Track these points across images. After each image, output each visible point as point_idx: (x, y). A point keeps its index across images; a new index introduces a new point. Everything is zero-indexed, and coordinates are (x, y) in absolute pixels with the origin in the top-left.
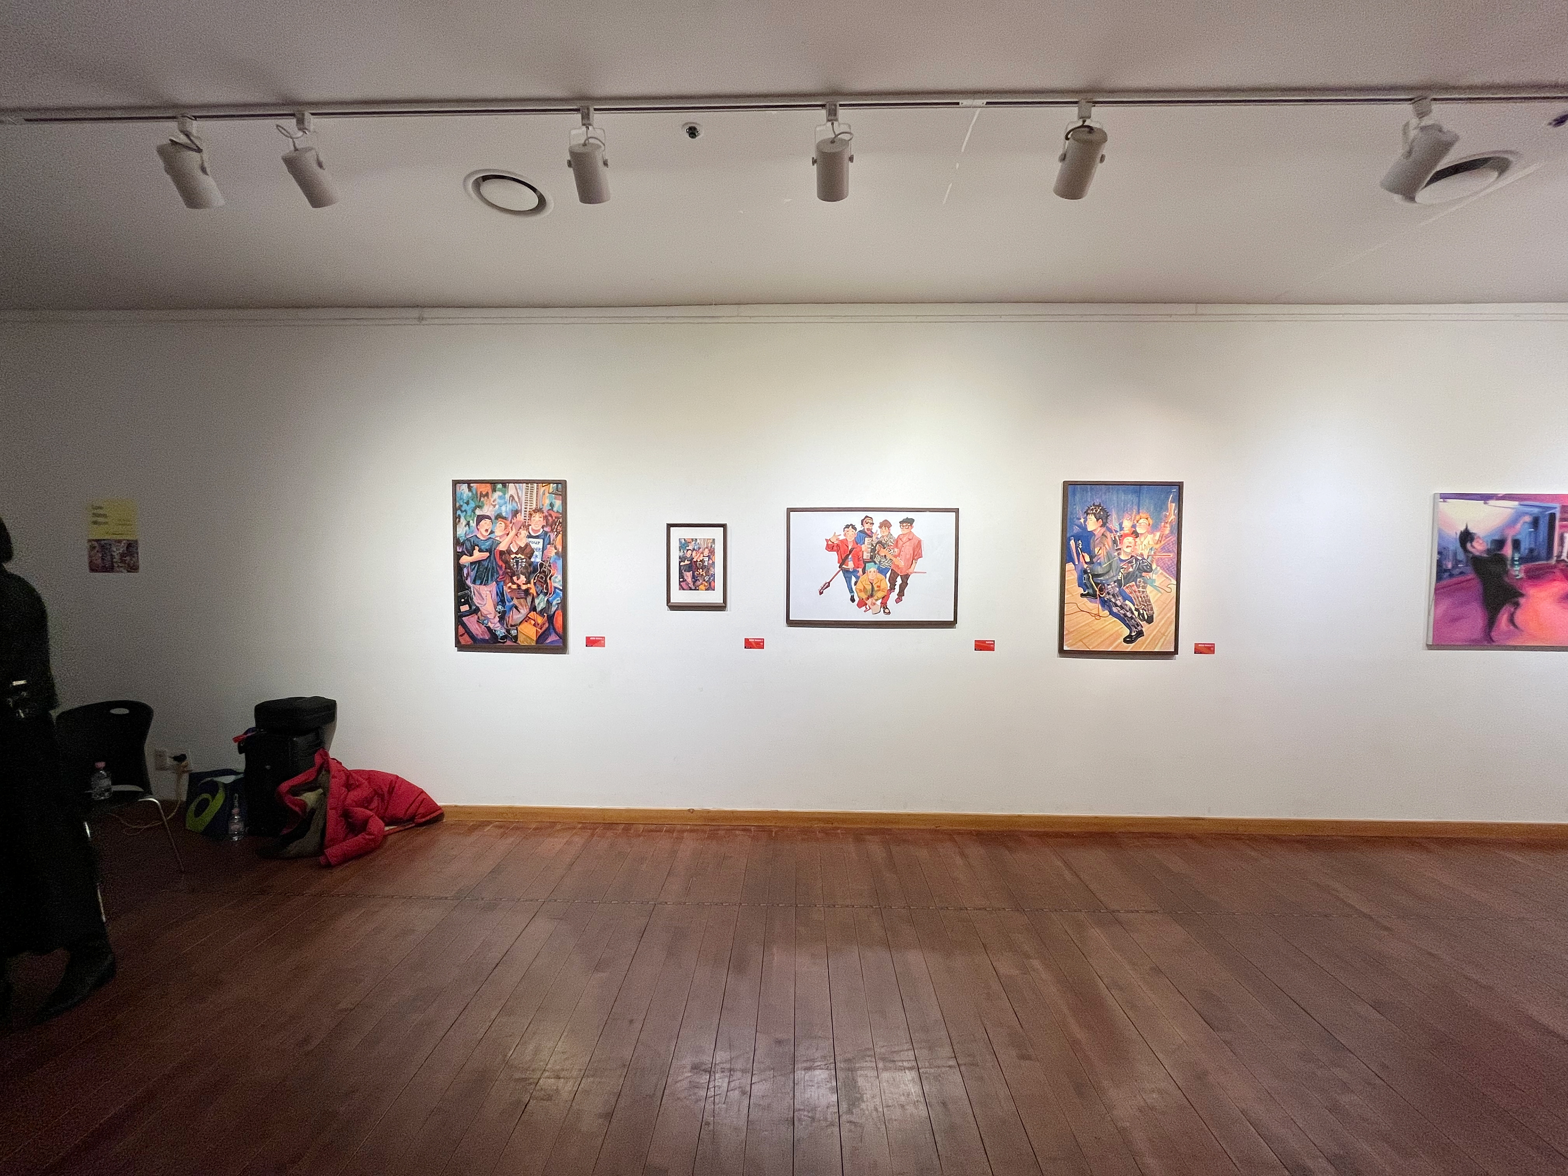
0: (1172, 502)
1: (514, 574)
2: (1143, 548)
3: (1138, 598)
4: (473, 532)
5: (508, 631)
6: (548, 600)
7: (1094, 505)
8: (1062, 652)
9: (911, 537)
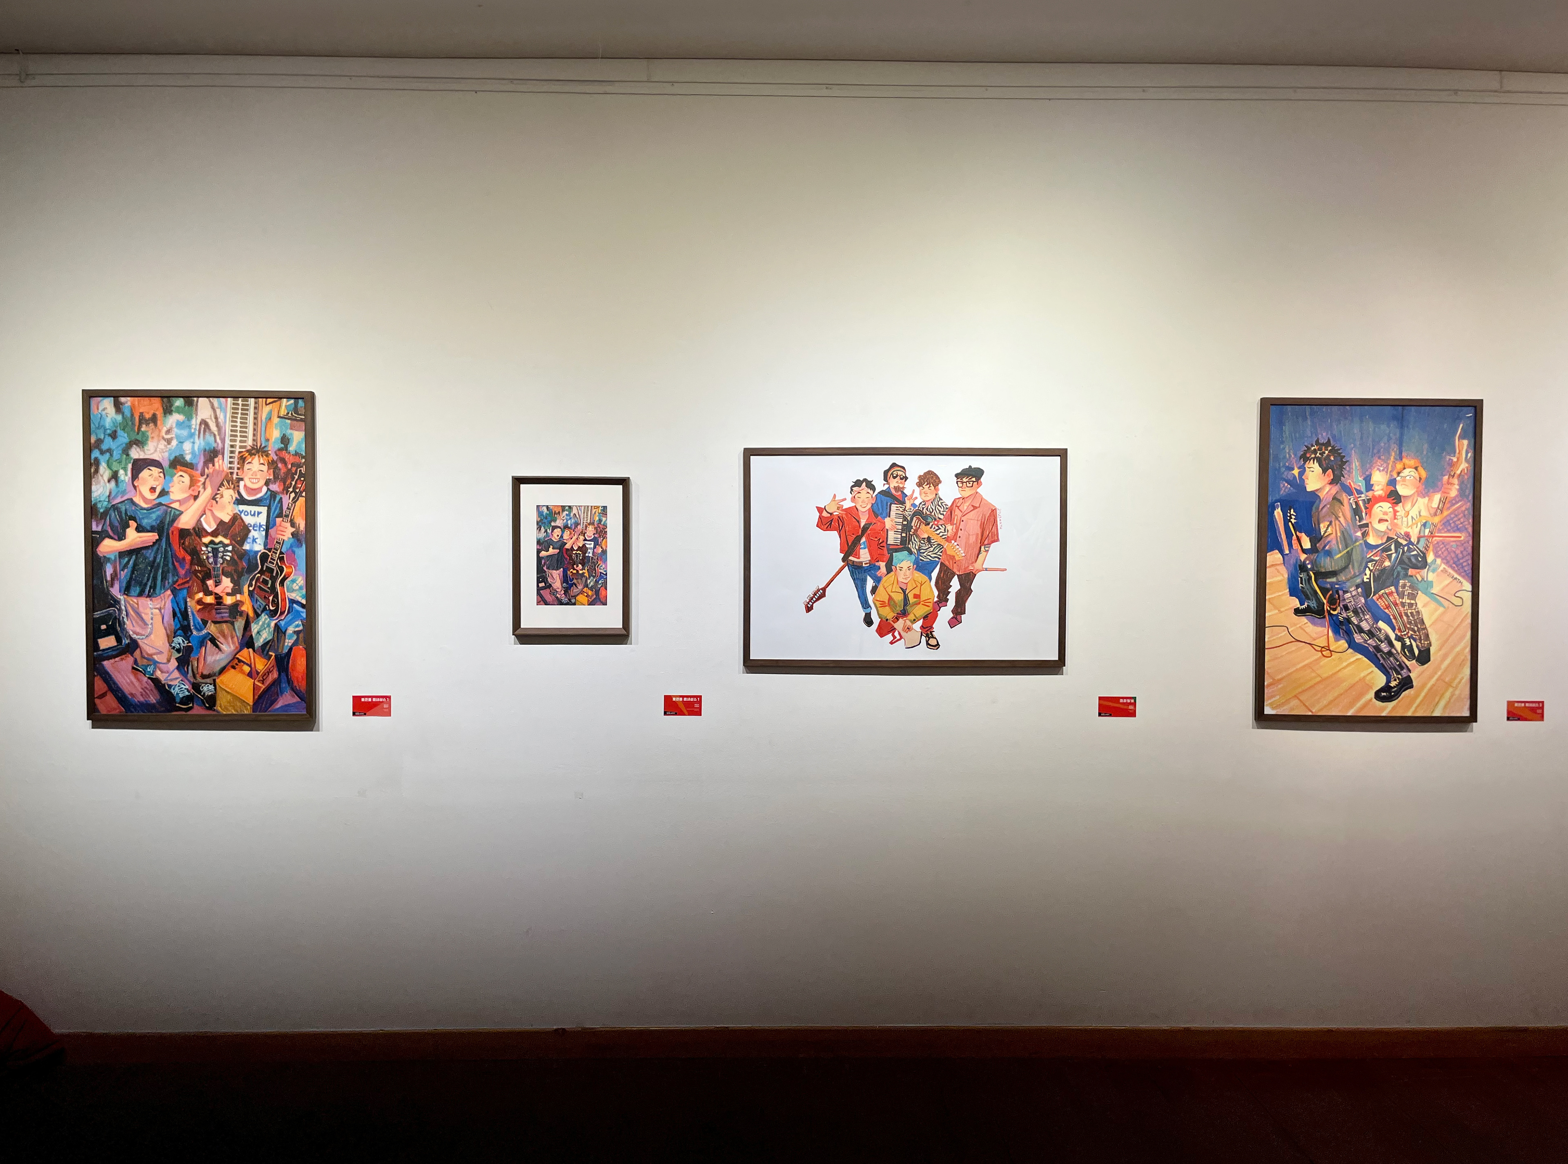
0: (1462, 437)
1: (208, 576)
2: (1410, 523)
3: (1401, 616)
4: (124, 493)
5: (196, 687)
6: (276, 624)
7: (1317, 443)
8: (1262, 719)
9: (977, 503)
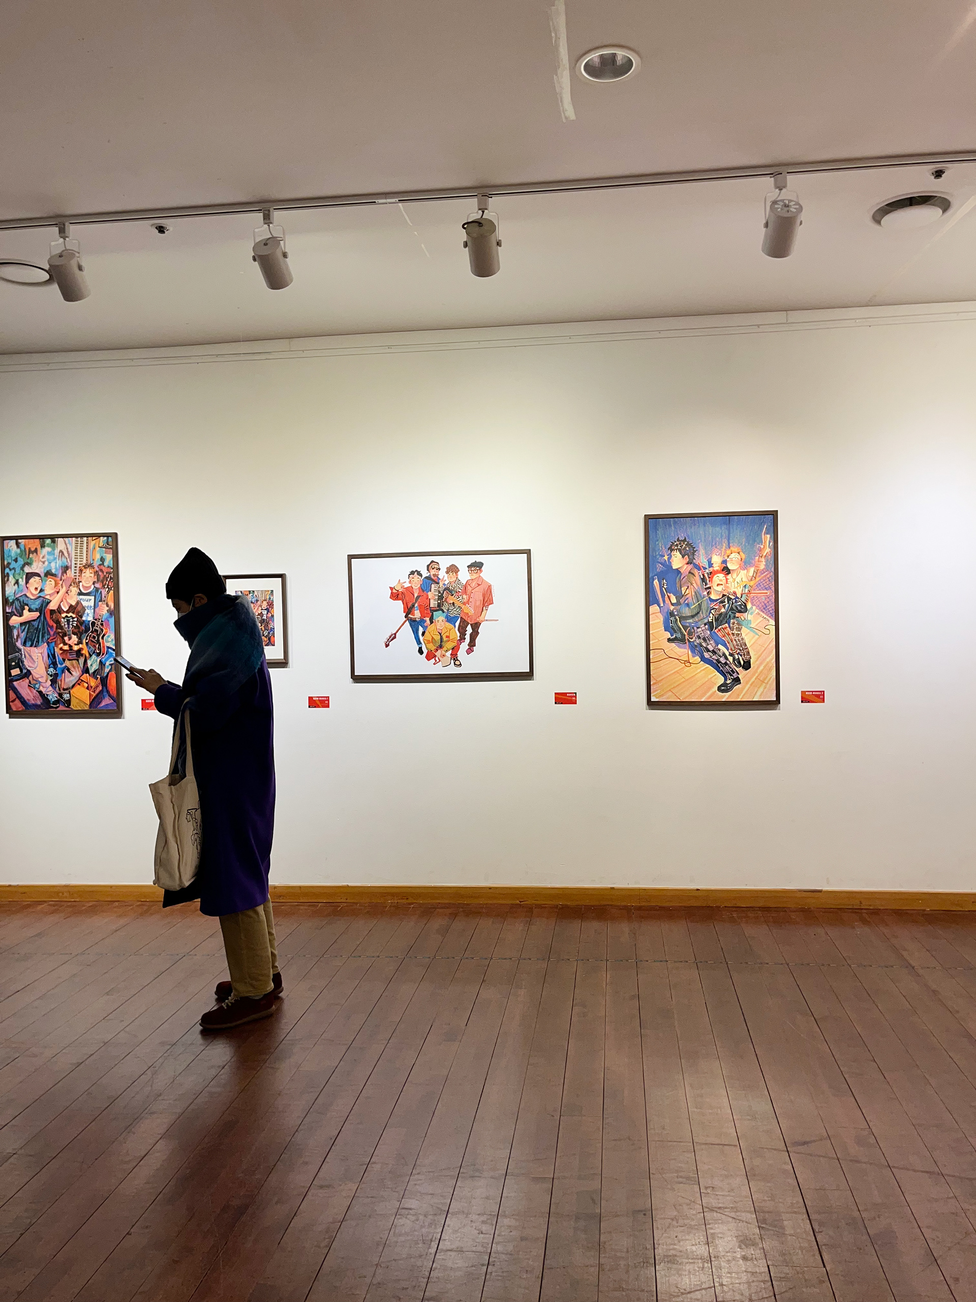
0: (766, 533)
1: (65, 635)
3: (732, 641)
4: (22, 591)
5: (60, 695)
6: (100, 660)
7: (678, 540)
8: (651, 705)
9: (480, 582)
